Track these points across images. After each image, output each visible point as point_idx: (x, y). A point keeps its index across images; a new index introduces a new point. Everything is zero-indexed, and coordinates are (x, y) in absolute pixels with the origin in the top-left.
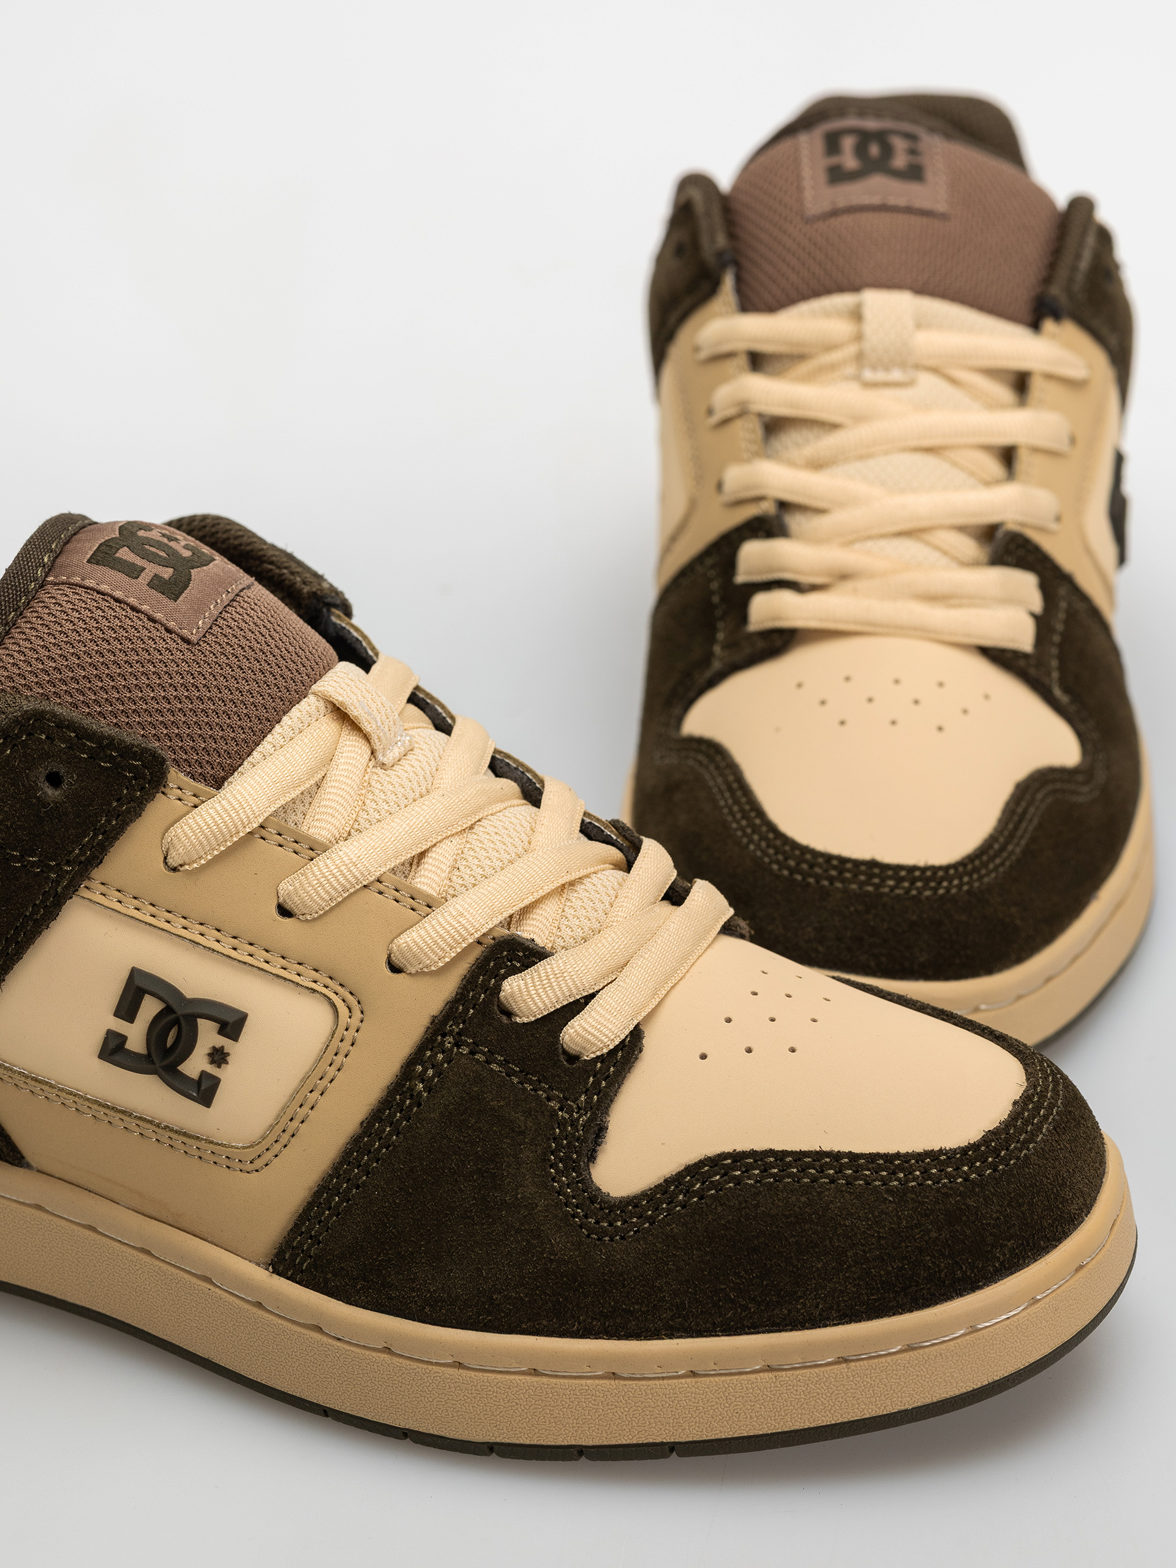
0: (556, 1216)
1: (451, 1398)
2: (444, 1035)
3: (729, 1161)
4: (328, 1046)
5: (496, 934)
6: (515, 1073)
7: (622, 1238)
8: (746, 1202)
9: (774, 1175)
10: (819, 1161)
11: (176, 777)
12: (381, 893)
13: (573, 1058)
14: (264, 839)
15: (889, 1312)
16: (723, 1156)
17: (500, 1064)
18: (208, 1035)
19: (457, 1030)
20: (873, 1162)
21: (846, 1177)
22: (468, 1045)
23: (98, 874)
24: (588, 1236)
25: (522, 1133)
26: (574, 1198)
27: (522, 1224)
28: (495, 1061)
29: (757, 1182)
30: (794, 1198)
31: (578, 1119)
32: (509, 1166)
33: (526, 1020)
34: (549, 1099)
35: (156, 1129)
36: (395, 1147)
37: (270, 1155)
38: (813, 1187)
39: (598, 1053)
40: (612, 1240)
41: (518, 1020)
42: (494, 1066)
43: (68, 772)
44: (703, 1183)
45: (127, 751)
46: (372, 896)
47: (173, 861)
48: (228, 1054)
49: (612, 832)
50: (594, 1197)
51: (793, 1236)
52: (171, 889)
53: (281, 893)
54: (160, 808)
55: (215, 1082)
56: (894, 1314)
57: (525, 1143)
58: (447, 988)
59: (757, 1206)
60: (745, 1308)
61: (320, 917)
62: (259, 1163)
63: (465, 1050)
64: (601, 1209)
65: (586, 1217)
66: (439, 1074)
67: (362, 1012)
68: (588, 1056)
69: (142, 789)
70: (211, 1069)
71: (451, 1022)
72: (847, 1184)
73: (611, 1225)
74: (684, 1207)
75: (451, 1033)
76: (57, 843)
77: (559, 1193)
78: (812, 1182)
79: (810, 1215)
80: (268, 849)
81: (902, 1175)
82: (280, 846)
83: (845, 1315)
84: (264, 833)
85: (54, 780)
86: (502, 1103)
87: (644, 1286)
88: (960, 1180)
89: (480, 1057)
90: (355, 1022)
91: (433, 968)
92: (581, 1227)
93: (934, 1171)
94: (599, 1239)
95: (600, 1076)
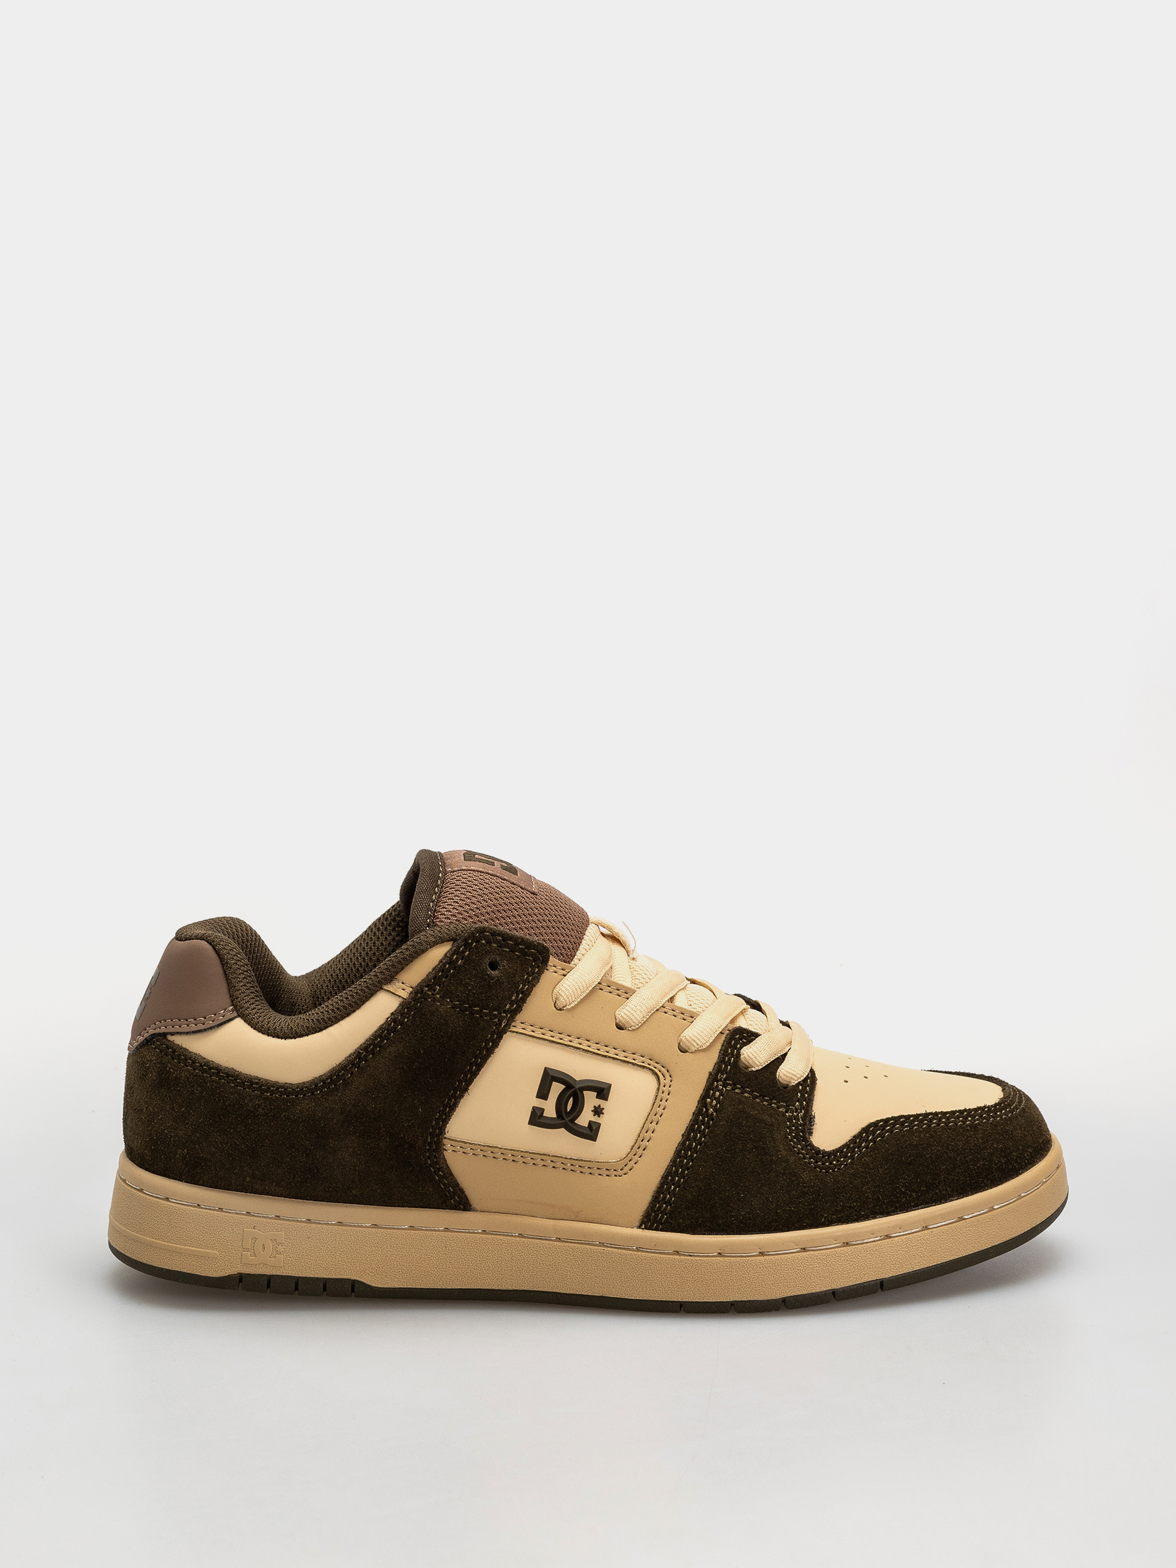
0: (801, 1164)
1: (760, 1274)
2: (717, 1082)
3: (882, 1124)
4: (657, 1096)
5: (730, 1028)
6: (757, 1097)
7: (839, 1169)
8: (899, 1140)
9: (908, 1126)
10: (927, 1118)
11: (553, 960)
12: (666, 1013)
13: (786, 1085)
14: (602, 990)
15: (981, 1189)
16: (878, 1122)
17: (749, 1093)
18: (591, 1099)
19: (723, 1078)
20: (954, 1115)
21: (944, 1123)
22: (730, 1084)
23: (520, 1017)
24: (820, 1172)
25: (771, 1125)
26: (807, 1154)
27: (784, 1170)
28: (746, 1092)
29: (901, 1130)
30: (922, 1135)
31: (798, 1115)
32: (770, 1142)
33: (757, 1068)
34: (778, 1108)
36: (705, 1143)
37: (632, 1162)
38: (930, 1129)
39: (799, 1082)
40: (833, 1171)
41: (753, 1069)
42: (746, 1095)
43: (501, 960)
44: (873, 1135)
45: (529, 945)
46: (661, 1014)
47: (560, 1005)
48: (603, 1109)
50: (816, 1153)
51: (928, 1154)
52: (560, 1021)
53: (618, 1017)
54: (547, 977)
55: (598, 1126)
56: (984, 1191)
57: (774, 1130)
58: (713, 1057)
59: (905, 1141)
60: (911, 1196)
61: (639, 1027)
62: (626, 1169)
63: (729, 1088)
64: (824, 1157)
65: (816, 1162)
66: (718, 1102)
67: (670, 1076)
68: (794, 1083)
69: (538, 967)
70: (595, 1119)
71: (720, 1074)
72: (946, 1125)
73: (830, 1164)
74: (867, 1148)
75: (720, 1080)
76: (500, 1000)
77: (798, 1154)
78: (928, 1126)
79: (932, 1143)
80: (604, 994)
81: (970, 1119)
82: (611, 993)
83: (961, 1194)
84: (601, 986)
85: (493, 966)
86: (756, 1112)
87: (857, 1192)
88: (999, 1119)
89: (738, 1091)
90: (668, 1082)
91: (703, 1048)
92: (815, 1168)
93: (985, 1115)
94: (827, 1172)
95: (803, 1092)
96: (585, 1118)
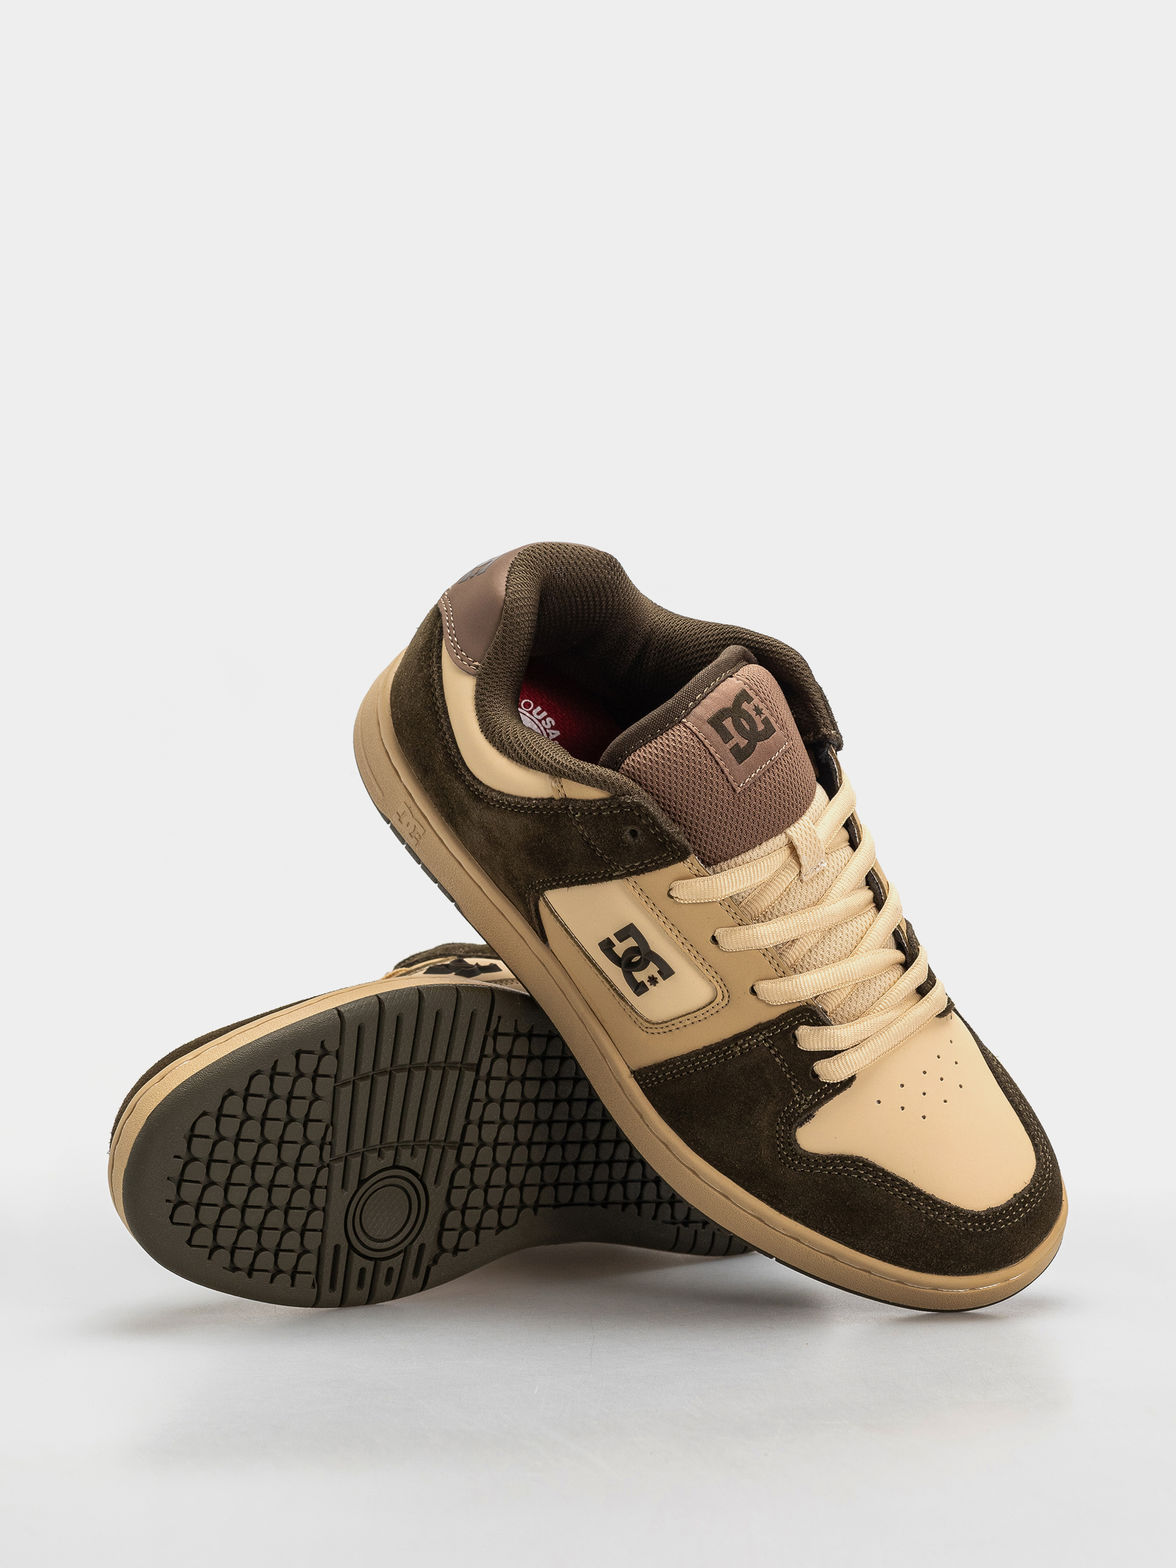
0: (770, 1142)
2: (761, 1034)
3: (861, 1164)
4: (706, 1006)
5: (808, 1004)
6: (785, 1067)
7: (794, 1169)
8: (859, 1187)
9: (878, 1182)
10: (902, 1186)
11: (692, 858)
12: (764, 955)
13: (816, 1076)
14: (721, 906)
17: (780, 1059)
18: (652, 969)
19: (767, 1035)
20: (927, 1200)
21: (911, 1201)
22: (770, 1043)
23: (635, 878)
24: (780, 1158)
25: (774, 1096)
26: (783, 1137)
27: (752, 1136)
28: (779, 1057)
29: (868, 1180)
30: (881, 1198)
31: (803, 1104)
32: (760, 1108)
33: (802, 1048)
34: (795, 1087)
35: (610, 988)
36: (714, 1067)
37: (656, 1031)
38: (893, 1198)
39: (828, 1081)
40: (789, 1167)
41: (799, 1046)
42: (777, 1060)
43: (641, 835)
44: (844, 1167)
45: (672, 839)
46: (759, 955)
47: (672, 893)
48: (657, 982)
49: (906, 942)
50: (791, 1143)
52: (666, 904)
53: (716, 933)
54: (680, 868)
55: (646, 989)
58: (773, 1014)
59: (863, 1192)
61: (730, 952)
62: (649, 1031)
63: (767, 1045)
64: (793, 1150)
65: (784, 1149)
66: (750, 1048)
67: (728, 1001)
68: (822, 1080)
69: (674, 858)
71: (767, 1030)
72: (910, 1204)
73: (792, 1160)
74: (829, 1173)
75: (764, 1034)
76: (623, 859)
77: (777, 1132)
78: (894, 1195)
79: (884, 1210)
80: (720, 910)
81: (937, 1213)
82: (728, 912)
83: (878, 1256)
84: (722, 903)
85: (634, 833)
86: (772, 1078)
87: (794, 1195)
88: (963, 1229)
89: (773, 1052)
90: (723, 1004)
91: (770, 1003)
92: (779, 1153)
93: (953, 1219)
94: (784, 1163)
95: (824, 1091)
96: (640, 976)
